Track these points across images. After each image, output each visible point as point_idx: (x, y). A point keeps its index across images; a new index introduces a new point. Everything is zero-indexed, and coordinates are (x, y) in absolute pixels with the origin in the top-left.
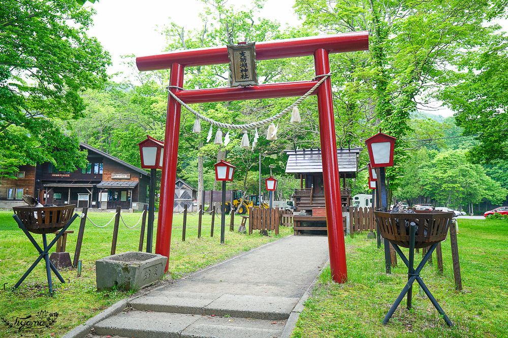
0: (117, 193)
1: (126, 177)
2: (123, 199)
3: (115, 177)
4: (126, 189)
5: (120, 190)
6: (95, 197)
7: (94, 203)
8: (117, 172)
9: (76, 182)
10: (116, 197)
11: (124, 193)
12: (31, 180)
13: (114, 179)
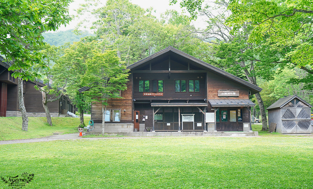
0: (225, 113)
1: (234, 94)
2: (233, 119)
3: (222, 94)
4: (235, 109)
5: (228, 109)
6: (200, 118)
7: (199, 125)
8: (224, 88)
9: (171, 101)
10: (224, 117)
11: (233, 113)
12: (128, 100)
13: (221, 97)
